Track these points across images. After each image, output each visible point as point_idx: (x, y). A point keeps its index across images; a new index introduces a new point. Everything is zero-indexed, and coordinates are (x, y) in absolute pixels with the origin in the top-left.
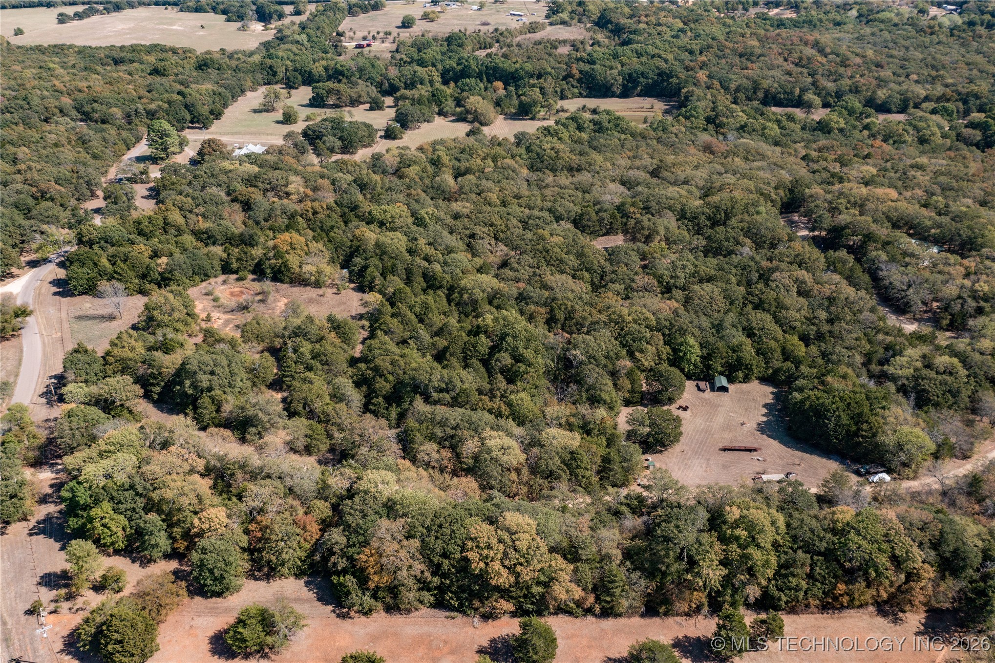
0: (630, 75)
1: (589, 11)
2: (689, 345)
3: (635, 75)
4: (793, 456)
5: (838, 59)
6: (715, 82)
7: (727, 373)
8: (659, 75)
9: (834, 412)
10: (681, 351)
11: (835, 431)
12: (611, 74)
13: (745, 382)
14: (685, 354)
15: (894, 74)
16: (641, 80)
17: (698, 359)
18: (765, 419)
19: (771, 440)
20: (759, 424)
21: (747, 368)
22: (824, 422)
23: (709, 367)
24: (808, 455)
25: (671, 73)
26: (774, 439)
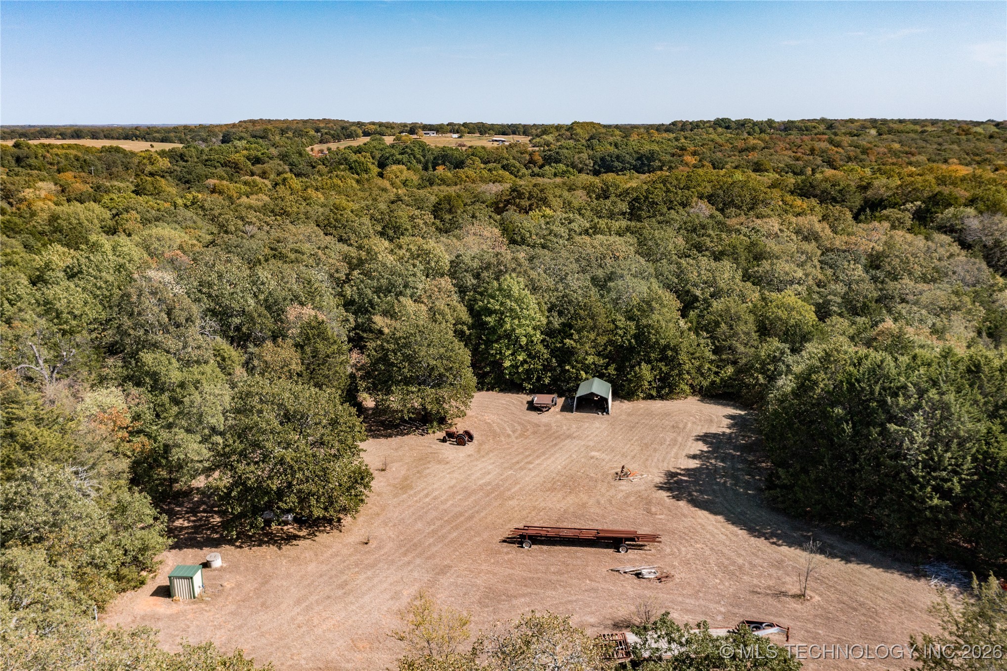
0: (602, 159)
1: (576, 134)
2: (509, 296)
3: (609, 159)
4: (779, 564)
5: (858, 151)
6: (705, 163)
7: (612, 370)
8: (638, 159)
9: (921, 393)
10: (490, 312)
11: (931, 466)
12: (579, 158)
13: (662, 397)
14: (501, 322)
15: (928, 160)
16: (616, 164)
17: (538, 336)
18: (694, 464)
19: (703, 515)
20: (671, 475)
21: (664, 358)
22: (884, 432)
23: (565, 355)
24: (837, 564)
25: (652, 156)
26: (715, 513)
